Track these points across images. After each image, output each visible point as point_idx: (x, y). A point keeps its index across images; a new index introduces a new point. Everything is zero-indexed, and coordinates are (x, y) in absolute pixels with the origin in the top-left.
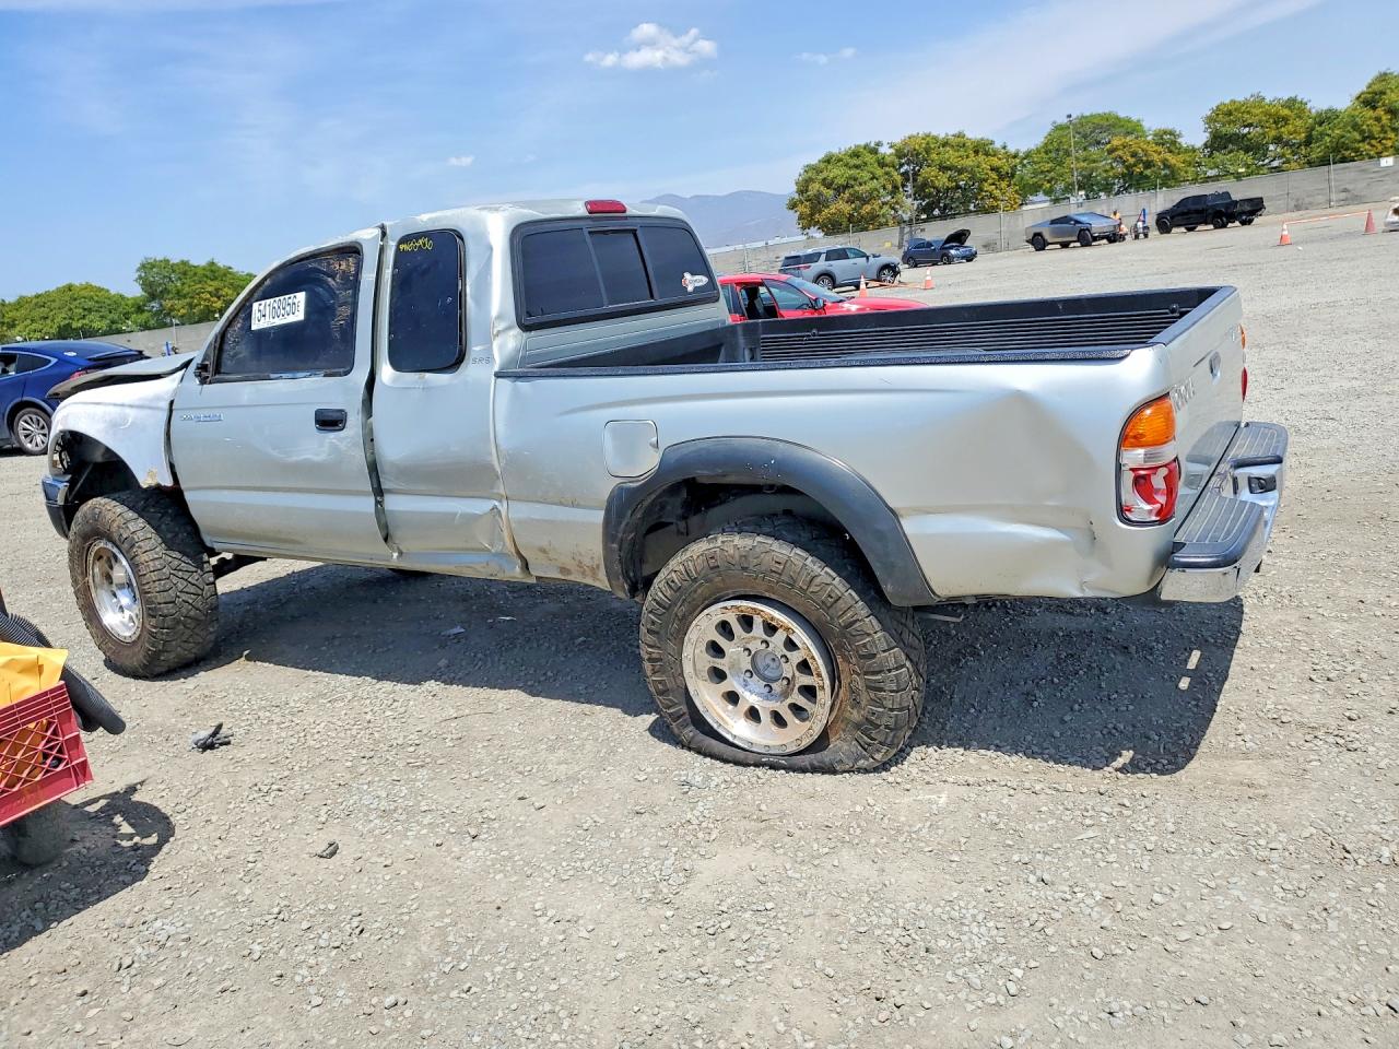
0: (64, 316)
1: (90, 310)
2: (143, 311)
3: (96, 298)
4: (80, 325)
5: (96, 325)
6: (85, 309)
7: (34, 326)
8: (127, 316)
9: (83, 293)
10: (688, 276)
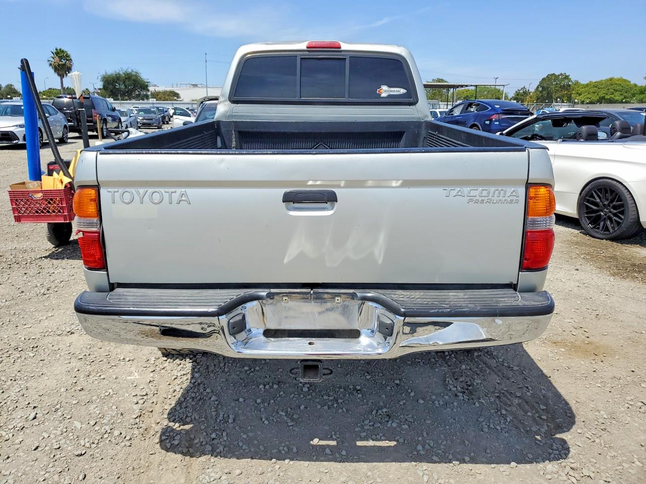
0: (604, 92)
1: (616, 91)
2: (643, 93)
3: (622, 85)
4: (609, 97)
5: (617, 98)
6: (615, 90)
7: (588, 96)
8: (634, 95)
9: (617, 82)
10: (384, 88)
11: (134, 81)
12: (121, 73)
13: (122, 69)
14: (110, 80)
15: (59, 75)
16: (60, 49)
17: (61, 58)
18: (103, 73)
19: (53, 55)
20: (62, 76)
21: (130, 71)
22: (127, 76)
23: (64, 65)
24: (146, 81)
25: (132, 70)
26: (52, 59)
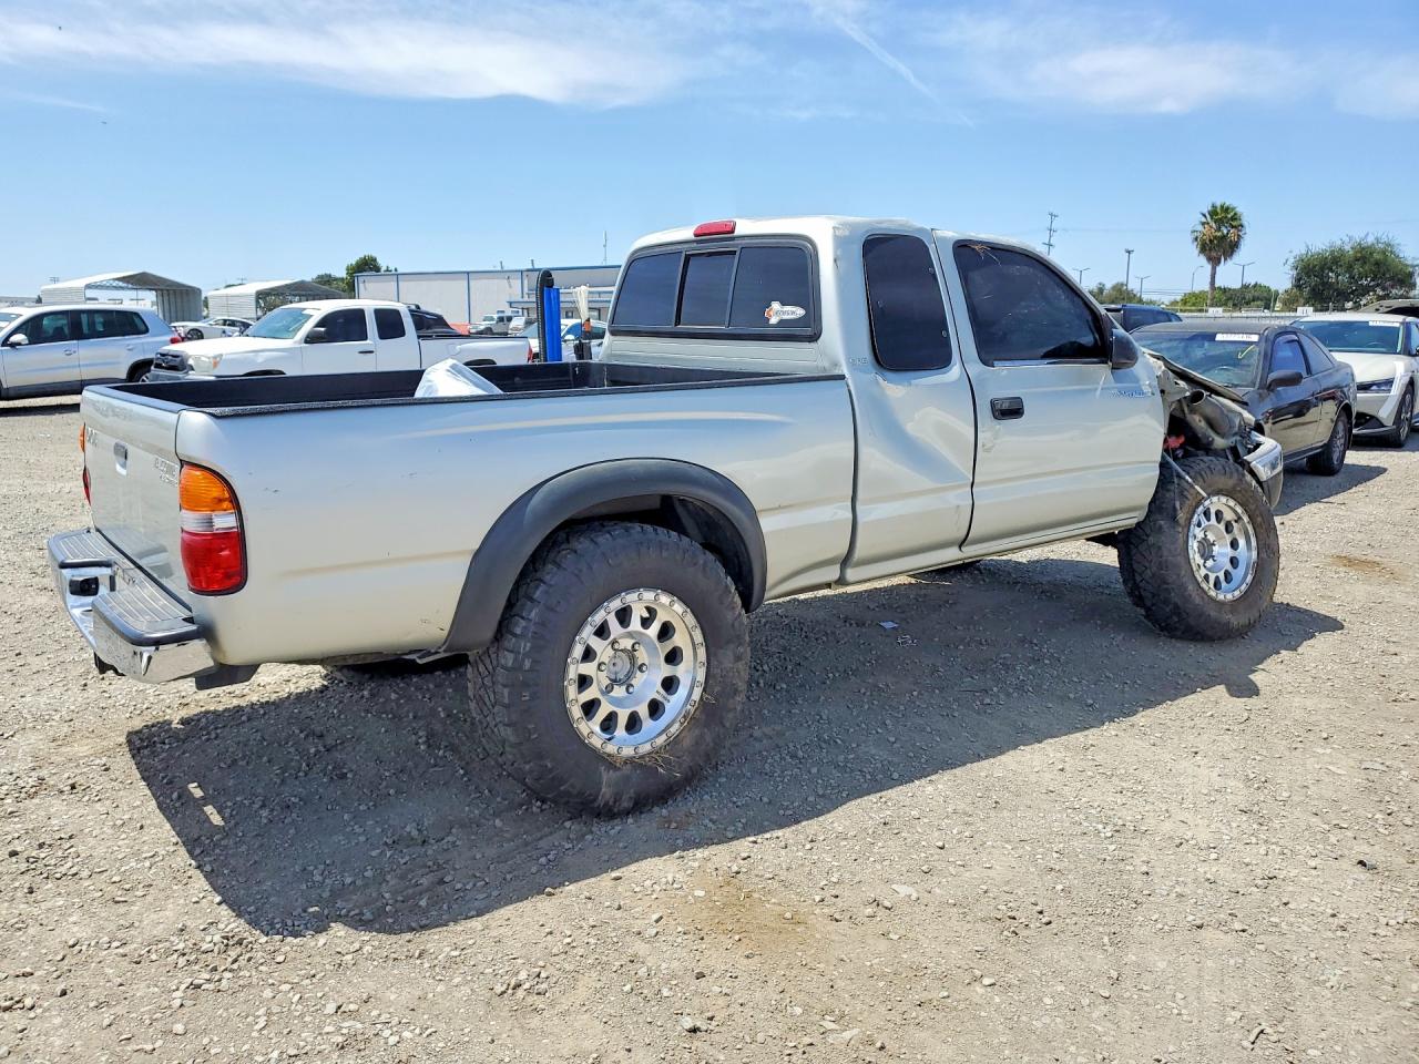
10: (776, 306)
11: (1377, 263)
12: (1347, 248)
13: (1351, 238)
14: (1314, 267)
15: (1209, 259)
16: (1222, 207)
17: (1220, 222)
18: (1300, 250)
19: (1204, 220)
20: (1215, 262)
21: (1370, 240)
22: (1359, 255)
23: (1224, 237)
24: (1409, 263)
25: (1377, 239)
26: (1200, 228)
